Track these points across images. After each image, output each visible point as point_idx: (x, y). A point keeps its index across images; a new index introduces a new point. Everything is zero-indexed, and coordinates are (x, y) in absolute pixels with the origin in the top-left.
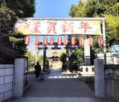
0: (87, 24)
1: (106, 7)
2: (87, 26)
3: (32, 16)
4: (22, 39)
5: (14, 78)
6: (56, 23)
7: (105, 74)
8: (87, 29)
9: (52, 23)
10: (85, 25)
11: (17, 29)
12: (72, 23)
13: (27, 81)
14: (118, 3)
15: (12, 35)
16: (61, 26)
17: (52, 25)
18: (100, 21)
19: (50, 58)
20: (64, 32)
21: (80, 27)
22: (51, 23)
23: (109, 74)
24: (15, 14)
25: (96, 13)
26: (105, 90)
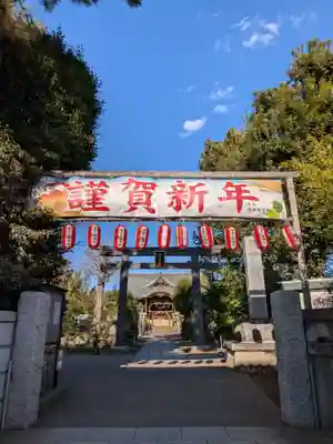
0: (243, 188)
1: (298, 144)
2: (244, 195)
3: (86, 168)
4: (50, 232)
5: (11, 358)
6: (154, 186)
7: (307, 342)
8: (245, 202)
9: (144, 184)
10: (239, 190)
11: (36, 201)
12: (200, 185)
13: (56, 373)
14: (328, 136)
15: (21, 220)
16: (169, 193)
17: (141, 189)
18: (279, 182)
19: (142, 301)
20: (178, 208)
21: (224, 195)
22: (138, 184)
23: (321, 340)
24: (33, 160)
25: (269, 162)
26: (311, 397)
